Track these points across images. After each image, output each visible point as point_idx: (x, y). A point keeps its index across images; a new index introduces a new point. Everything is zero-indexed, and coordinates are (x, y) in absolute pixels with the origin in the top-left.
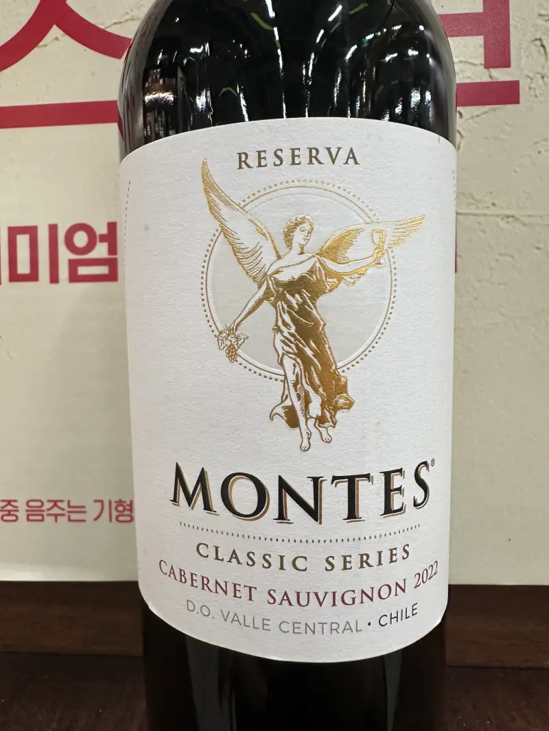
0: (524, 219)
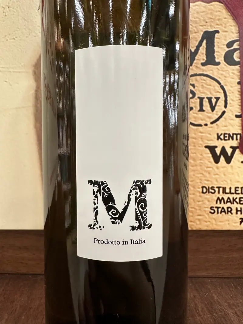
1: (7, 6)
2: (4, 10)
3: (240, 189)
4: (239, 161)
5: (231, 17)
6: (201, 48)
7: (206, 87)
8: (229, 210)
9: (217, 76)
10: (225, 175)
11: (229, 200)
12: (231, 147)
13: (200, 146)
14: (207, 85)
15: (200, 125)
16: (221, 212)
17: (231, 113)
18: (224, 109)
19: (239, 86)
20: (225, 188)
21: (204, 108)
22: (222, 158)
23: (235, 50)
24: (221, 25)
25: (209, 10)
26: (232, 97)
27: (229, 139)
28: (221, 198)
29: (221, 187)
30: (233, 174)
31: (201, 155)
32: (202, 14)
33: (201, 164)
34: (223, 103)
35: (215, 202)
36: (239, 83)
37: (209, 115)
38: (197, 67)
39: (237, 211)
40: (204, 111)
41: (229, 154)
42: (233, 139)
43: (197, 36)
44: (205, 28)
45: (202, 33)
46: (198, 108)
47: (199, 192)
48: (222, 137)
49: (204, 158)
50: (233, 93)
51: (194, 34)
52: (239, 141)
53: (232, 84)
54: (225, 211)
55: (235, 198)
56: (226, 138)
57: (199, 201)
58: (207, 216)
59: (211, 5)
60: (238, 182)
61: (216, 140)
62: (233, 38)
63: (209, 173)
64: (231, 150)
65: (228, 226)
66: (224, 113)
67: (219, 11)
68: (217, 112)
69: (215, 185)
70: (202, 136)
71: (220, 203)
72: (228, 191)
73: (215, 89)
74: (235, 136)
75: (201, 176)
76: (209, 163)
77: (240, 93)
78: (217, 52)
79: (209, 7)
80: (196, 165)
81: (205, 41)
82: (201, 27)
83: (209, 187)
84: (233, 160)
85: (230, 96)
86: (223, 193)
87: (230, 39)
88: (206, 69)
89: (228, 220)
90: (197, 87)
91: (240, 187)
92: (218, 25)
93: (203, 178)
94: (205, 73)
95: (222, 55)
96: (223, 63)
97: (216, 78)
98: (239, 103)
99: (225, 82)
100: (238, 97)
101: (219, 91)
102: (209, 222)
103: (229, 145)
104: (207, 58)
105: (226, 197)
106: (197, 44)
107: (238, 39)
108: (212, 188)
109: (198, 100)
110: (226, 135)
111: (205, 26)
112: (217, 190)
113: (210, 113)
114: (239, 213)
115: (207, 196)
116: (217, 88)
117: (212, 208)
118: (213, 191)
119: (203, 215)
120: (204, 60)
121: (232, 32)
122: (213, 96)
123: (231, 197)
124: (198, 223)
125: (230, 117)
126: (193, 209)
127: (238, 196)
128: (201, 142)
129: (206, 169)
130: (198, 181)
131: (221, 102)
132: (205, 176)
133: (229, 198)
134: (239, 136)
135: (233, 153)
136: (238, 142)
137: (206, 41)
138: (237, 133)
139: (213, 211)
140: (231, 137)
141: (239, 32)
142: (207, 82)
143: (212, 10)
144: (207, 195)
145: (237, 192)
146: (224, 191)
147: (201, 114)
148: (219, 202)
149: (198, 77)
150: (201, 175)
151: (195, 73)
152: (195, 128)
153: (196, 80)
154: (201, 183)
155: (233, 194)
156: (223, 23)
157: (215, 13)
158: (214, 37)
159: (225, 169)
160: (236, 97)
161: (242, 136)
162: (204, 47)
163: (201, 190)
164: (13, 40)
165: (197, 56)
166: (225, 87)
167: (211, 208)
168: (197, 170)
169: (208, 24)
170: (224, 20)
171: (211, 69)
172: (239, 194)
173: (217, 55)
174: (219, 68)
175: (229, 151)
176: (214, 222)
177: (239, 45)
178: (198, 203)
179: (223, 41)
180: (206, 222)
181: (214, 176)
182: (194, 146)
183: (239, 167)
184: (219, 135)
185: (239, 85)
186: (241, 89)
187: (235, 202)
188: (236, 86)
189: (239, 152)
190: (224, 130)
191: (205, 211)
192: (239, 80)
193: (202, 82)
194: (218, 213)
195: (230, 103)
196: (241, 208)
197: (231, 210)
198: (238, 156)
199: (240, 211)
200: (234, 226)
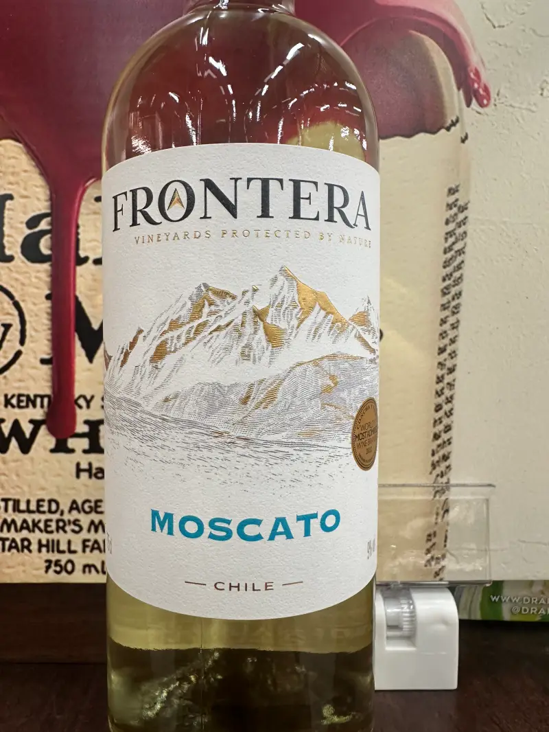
3: (46, 504)
4: (45, 448)
5: (37, 171)
8: (26, 543)
9: (7, 283)
10: (18, 475)
11: (25, 526)
12: (31, 421)
16: (10, 548)
17: (33, 354)
18: (18, 347)
19: (48, 304)
20: (19, 501)
22: (14, 443)
23: (43, 233)
24: (17, 183)
26: (34, 324)
27: (27, 406)
28: (9, 520)
29: (9, 499)
30: (34, 473)
34: (18, 335)
36: (48, 297)
39: (40, 545)
41: (28, 435)
42: (34, 406)
48: (14, 401)
50: (36, 315)
52: (46, 409)
53: (35, 298)
54: (16, 547)
55: (36, 521)
56: (22, 404)
60: (43, 489)
61: (2, 407)
62: (40, 210)
64: (31, 427)
65: (23, 575)
66: (18, 354)
67: (14, 158)
68: (5, 352)
71: (9, 530)
72: (23, 506)
73: (3, 309)
74: (39, 400)
77: (50, 317)
78: (9, 236)
84: (34, 446)
85: (30, 322)
86: (14, 511)
87: (34, 211)
89: (23, 565)
91: (47, 498)
92: (11, 183)
95: (17, 242)
96: (19, 257)
97: (4, 286)
99: (22, 295)
100: (46, 325)
101: (11, 311)
103: (27, 417)
105: (19, 519)
107: (48, 211)
110: (22, 398)
112: (2, 504)
114: (44, 549)
116: (6, 305)
121: (38, 199)
123: (29, 518)
125: (30, 362)
127: (43, 517)
131: (14, 333)
133: (25, 521)
134: (46, 400)
135: (34, 433)
136: (45, 411)
138: (42, 393)
140: (31, 401)
141: (51, 199)
145: (42, 509)
146: (16, 508)
148: (5, 528)
155: (33, 512)
156: (22, 180)
157: (7, 162)
158: (4, 207)
159: (19, 463)
160: (43, 324)
161: (52, 400)
166: (22, 305)
170: (23, 174)
173: (8, 242)
174: (12, 268)
175: (27, 429)
177: (51, 224)
179: (21, 215)
183: (46, 461)
184: (9, 397)
185: (50, 301)
186: (53, 308)
187: (36, 529)
188: (43, 303)
189: (47, 432)
190: (19, 388)
192: (48, 292)
194: (4, 550)
195: (31, 336)
196: (48, 541)
197: (30, 543)
198: (45, 440)
199: (47, 546)
200: (34, 576)
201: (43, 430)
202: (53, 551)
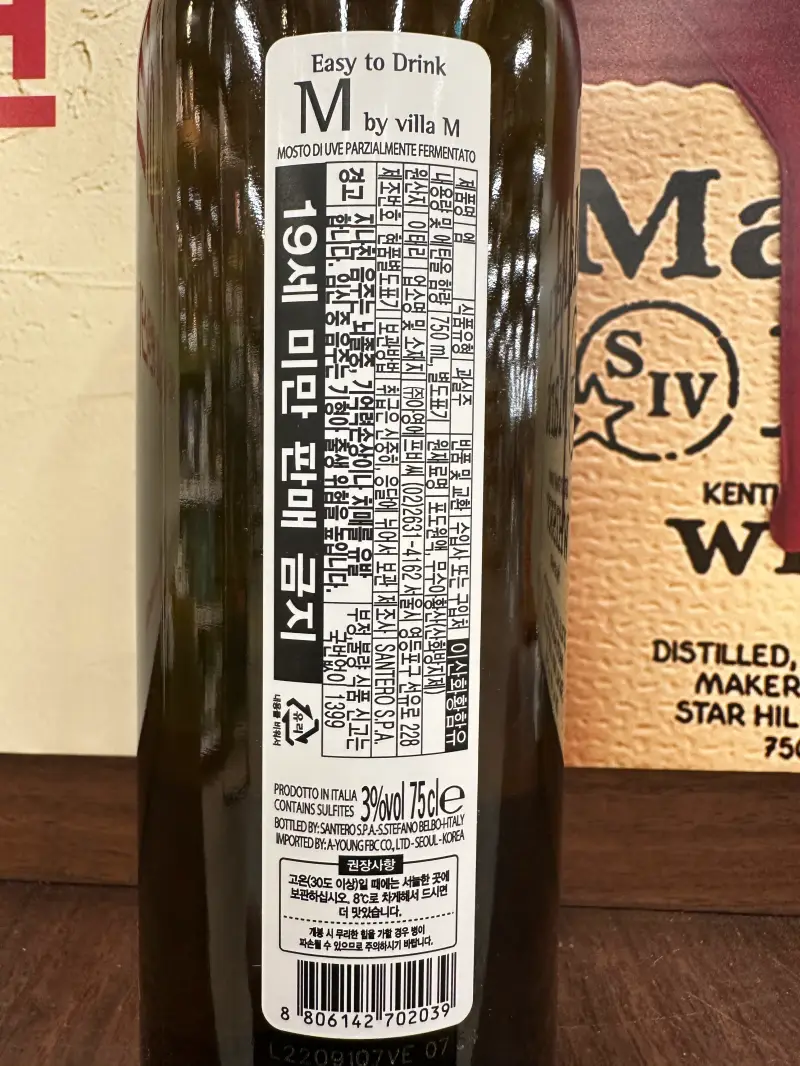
0: (58, 278)
1: (80, 87)
2: (70, 99)
3: (768, 652)
4: (767, 567)
5: (759, 132)
6: (663, 224)
7: (675, 344)
8: (736, 711)
9: (709, 310)
10: (724, 607)
11: (734, 684)
12: (746, 525)
13: (652, 518)
14: (679, 336)
15: (654, 458)
16: (711, 718)
17: (748, 421)
18: (727, 410)
19: (775, 342)
20: (725, 647)
21: (667, 406)
22: (718, 558)
23: (767, 231)
24: (726, 153)
25: (692, 107)
26: (752, 375)
27: (740, 501)
28: (710, 676)
29: (711, 644)
30: (749, 605)
31: (656, 546)
32: (667, 119)
33: (654, 574)
34: (726, 391)
35: (692, 689)
36: (774, 332)
37: (682, 426)
38: (648, 280)
39: (758, 714)
40: (666, 414)
41: (740, 546)
42: (751, 500)
43: (651, 188)
44: (676, 164)
45: (667, 178)
46: (650, 406)
47: (646, 656)
48: (719, 494)
49: (663, 555)
50: (755, 360)
51: (643, 182)
52: (769, 506)
53: (754, 334)
55: (752, 678)
56: (731, 498)
57: (644, 685)
58: (666, 728)
59: (698, 93)
60: (764, 629)
61: (700, 502)
62: (762, 194)
63: (678, 602)
64: (746, 533)
65: (729, 758)
66: (726, 421)
67: (722, 112)
68: (706, 417)
69: (695, 636)
70: (660, 489)
71: (709, 691)
72: (732, 655)
73: (702, 350)
74: (758, 492)
75: (652, 611)
76: (678, 573)
77: (776, 363)
78: (712, 236)
79: (691, 99)
80: (639, 578)
81: (675, 203)
82: (665, 161)
83: (675, 644)
84: (751, 562)
85: (745, 370)
86: (718, 661)
87: (752, 197)
88: (678, 288)
89: (731, 744)
90: (648, 341)
91: (770, 644)
92: (714, 153)
93: (659, 616)
94: (673, 300)
95: (726, 245)
96: (728, 270)
97: (705, 314)
98: (775, 390)
99: (733, 329)
100: (773, 375)
101: (715, 354)
102: (675, 746)
103: (738, 518)
104: (679, 253)
105: (725, 673)
106: (650, 211)
107: (776, 196)
108: (686, 646)
109: (650, 381)
110: (731, 489)
111: (677, 156)
112: (699, 651)
113: (685, 421)
114: (764, 721)
115: (670, 669)
116: (706, 345)
117: (684, 706)
118: (687, 656)
119: (656, 727)
120: (669, 259)
121: (760, 178)
122: (697, 368)
123: (742, 673)
124: (640, 747)
125: (744, 433)
126: (626, 708)
127: (764, 672)
128: (654, 508)
129: (667, 588)
130: (644, 624)
131: (720, 389)
132: (665, 611)
133: (734, 677)
134: (770, 493)
135: (751, 543)
136: (767, 510)
137: (680, 201)
138: (764, 481)
139: (685, 715)
140: (746, 494)
141: (780, 177)
142: (677, 329)
143: (698, 108)
144: (668, 666)
145: (761, 660)
146: (721, 658)
147: (658, 423)
148: (703, 687)
149: (651, 313)
150: (654, 607)
151: (643, 298)
152: (639, 464)
153: (646, 321)
154: (651, 629)
155: (747, 664)
156: (733, 148)
157: (709, 118)
158: (703, 190)
159: (726, 589)
160: (766, 374)
161: (780, 491)
162: (671, 219)
163: (650, 650)
164: (97, 192)
165: (651, 247)
166: (733, 344)
167: (681, 705)
168: (639, 592)
169: (686, 149)
170: (735, 138)
171: (692, 287)
172: (764, 665)
173: (711, 245)
174: (716, 286)
175: (740, 537)
176: (687, 745)
177: (780, 216)
178: (641, 690)
179: (731, 203)
180: (665, 746)
181: (692, 611)
182: (635, 520)
183: (768, 586)
184: (711, 486)
185: (777, 339)
186: (781, 348)
187: (752, 690)
188: (766, 341)
189: (770, 541)
190: (725, 474)
191: (661, 714)
192: (775, 324)
193: (662, 328)
194: (700, 720)
195: (747, 393)
196: (770, 708)
197: (742, 712)
198: (768, 553)
199: (769, 716)
200: (748, 760)
201: (765, 538)
202: (778, 724)
